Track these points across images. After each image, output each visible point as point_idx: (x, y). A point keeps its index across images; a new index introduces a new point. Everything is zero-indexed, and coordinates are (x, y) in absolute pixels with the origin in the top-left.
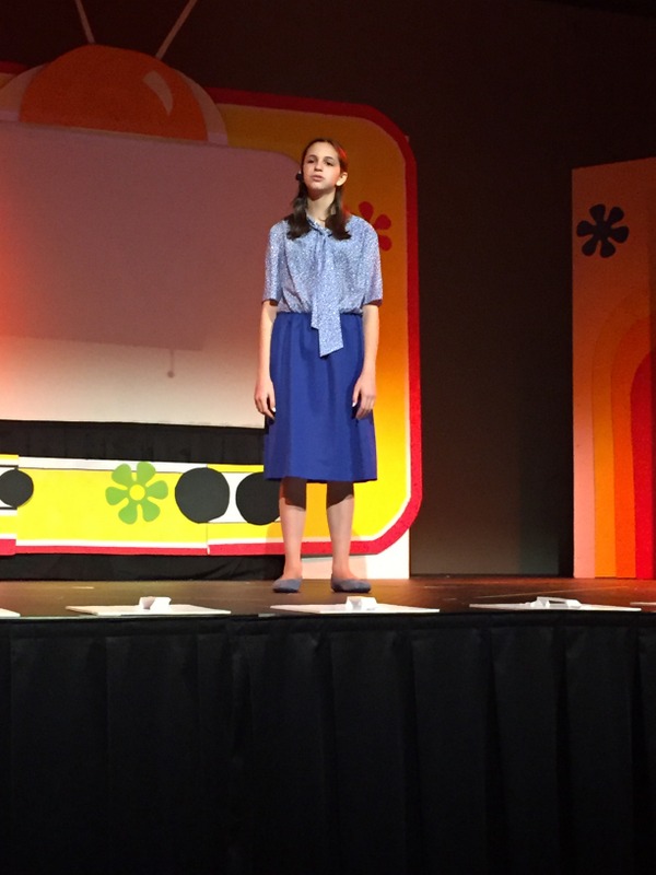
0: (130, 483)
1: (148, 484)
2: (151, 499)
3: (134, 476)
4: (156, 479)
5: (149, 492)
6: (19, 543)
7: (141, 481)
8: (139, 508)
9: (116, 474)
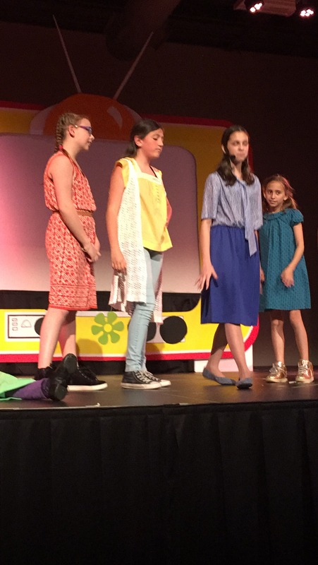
0: (104, 323)
1: (113, 324)
2: (115, 331)
3: (106, 319)
4: (118, 320)
5: (114, 327)
7: (110, 322)
8: (109, 336)
9: (97, 319)
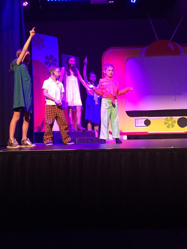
0: (168, 121)
1: (172, 121)
2: (173, 123)
3: (169, 119)
4: (173, 120)
5: (172, 122)
6: (149, 132)
8: (170, 125)
9: (166, 119)
